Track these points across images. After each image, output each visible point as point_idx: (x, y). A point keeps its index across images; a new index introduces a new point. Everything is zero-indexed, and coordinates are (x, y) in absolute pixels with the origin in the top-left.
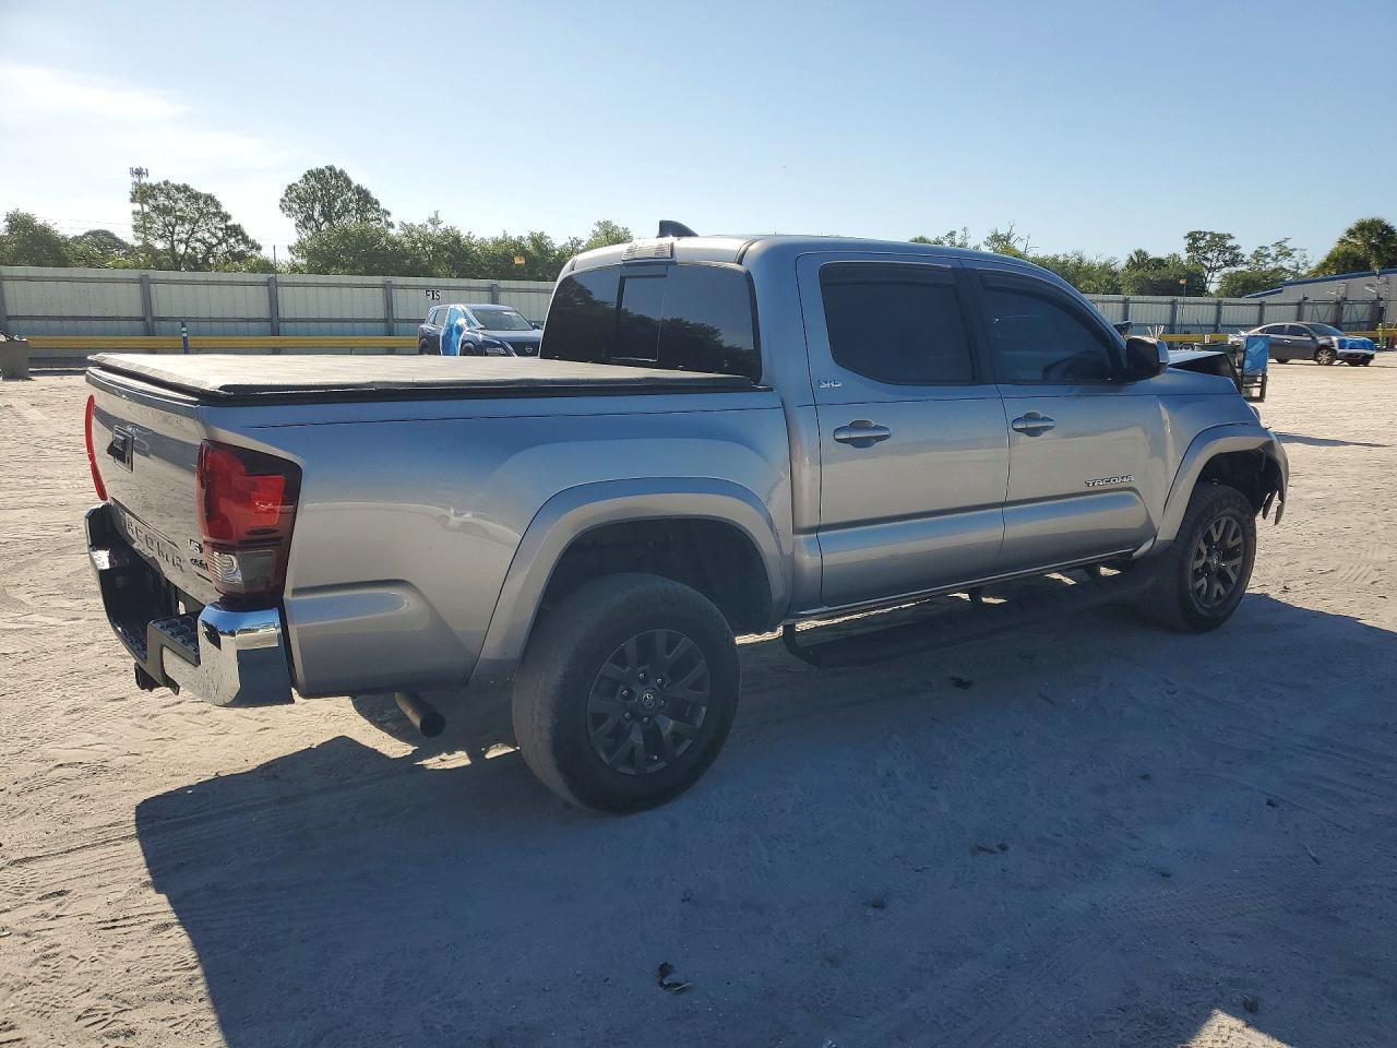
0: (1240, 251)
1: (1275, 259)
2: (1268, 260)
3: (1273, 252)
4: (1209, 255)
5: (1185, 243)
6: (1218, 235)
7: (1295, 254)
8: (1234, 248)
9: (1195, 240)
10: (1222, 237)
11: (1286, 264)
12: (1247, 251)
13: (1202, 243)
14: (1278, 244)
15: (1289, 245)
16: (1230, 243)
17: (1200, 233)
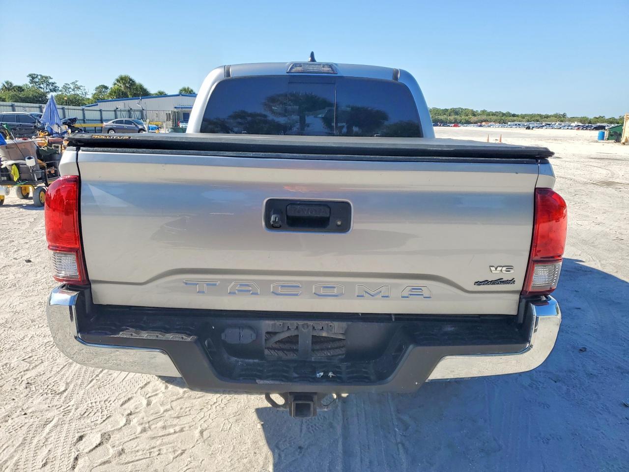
0: (57, 85)
1: (74, 90)
2: (70, 90)
3: (72, 86)
4: (42, 86)
5: (29, 79)
6: (44, 77)
7: (81, 88)
8: (53, 84)
9: (33, 78)
10: (46, 78)
11: (79, 92)
12: (60, 85)
13: (37, 80)
14: (73, 83)
15: (79, 84)
16: (50, 81)
17: (35, 75)
